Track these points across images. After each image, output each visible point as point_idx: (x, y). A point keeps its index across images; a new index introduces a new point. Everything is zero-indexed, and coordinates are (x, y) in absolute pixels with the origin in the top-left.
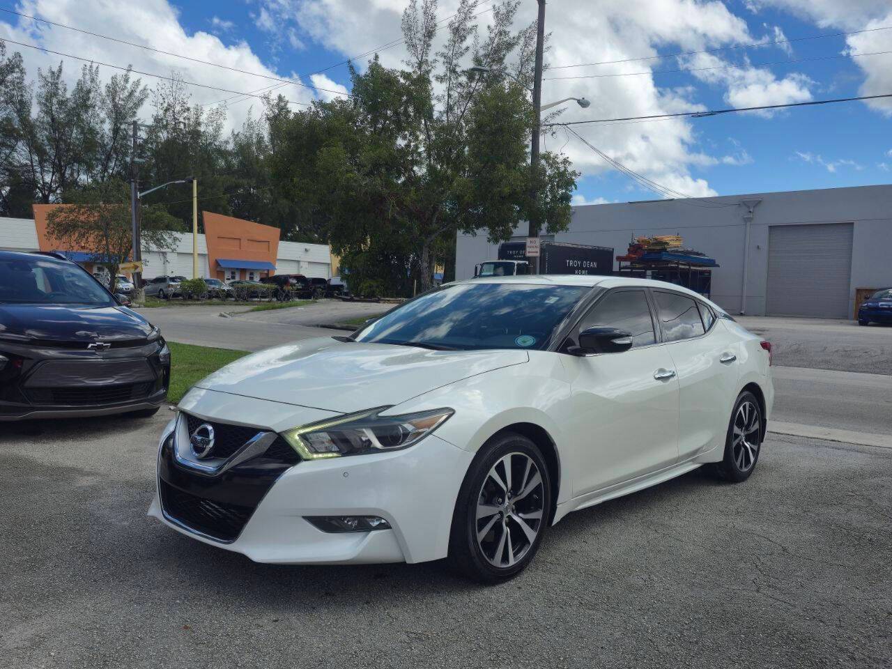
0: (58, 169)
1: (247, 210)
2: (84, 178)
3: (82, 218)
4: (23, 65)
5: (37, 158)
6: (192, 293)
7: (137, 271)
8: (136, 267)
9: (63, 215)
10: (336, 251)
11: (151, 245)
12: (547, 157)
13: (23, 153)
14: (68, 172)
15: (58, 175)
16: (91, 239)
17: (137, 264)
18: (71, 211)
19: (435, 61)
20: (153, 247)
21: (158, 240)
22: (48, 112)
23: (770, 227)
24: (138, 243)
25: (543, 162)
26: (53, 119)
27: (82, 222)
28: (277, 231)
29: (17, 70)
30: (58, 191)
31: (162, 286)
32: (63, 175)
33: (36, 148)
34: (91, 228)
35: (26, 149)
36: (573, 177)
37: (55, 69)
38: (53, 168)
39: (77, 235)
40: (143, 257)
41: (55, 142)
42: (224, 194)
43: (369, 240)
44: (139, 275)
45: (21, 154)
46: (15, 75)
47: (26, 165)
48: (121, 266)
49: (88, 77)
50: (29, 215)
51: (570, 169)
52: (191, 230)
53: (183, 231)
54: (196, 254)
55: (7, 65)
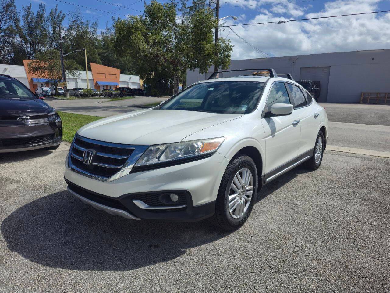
0: (33, 45)
1: (108, 62)
2: (43, 49)
3: (42, 65)
4: (15, 4)
5: (24, 42)
6: (87, 94)
7: (65, 86)
8: (65, 84)
9: (34, 64)
10: (141, 78)
11: (70, 75)
12: (221, 39)
13: (18, 39)
14: (36, 47)
15: (33, 48)
16: (46, 73)
17: (65, 83)
18: (37, 62)
19: (178, 3)
20: (71, 77)
21: (73, 74)
22: (27, 23)
23: (301, 68)
24: (64, 75)
25: (220, 41)
26: (29, 26)
27: (42, 67)
28: (119, 70)
29: (12, 6)
30: (33, 55)
31: (75, 92)
32: (35, 49)
33: (23, 37)
34: (46, 69)
35: (19, 38)
36: (232, 47)
37: (29, 6)
38: (31, 45)
39: (40, 72)
40: (67, 80)
41: (30, 35)
42: (98, 56)
43: (154, 74)
44: (66, 87)
45: (17, 40)
46: (12, 8)
47: (20, 44)
48: (59, 84)
49: (41, 9)
50: (22, 64)
51: (230, 44)
52: (85, 70)
53: (82, 70)
54: (88, 80)
55: (9, 4)
